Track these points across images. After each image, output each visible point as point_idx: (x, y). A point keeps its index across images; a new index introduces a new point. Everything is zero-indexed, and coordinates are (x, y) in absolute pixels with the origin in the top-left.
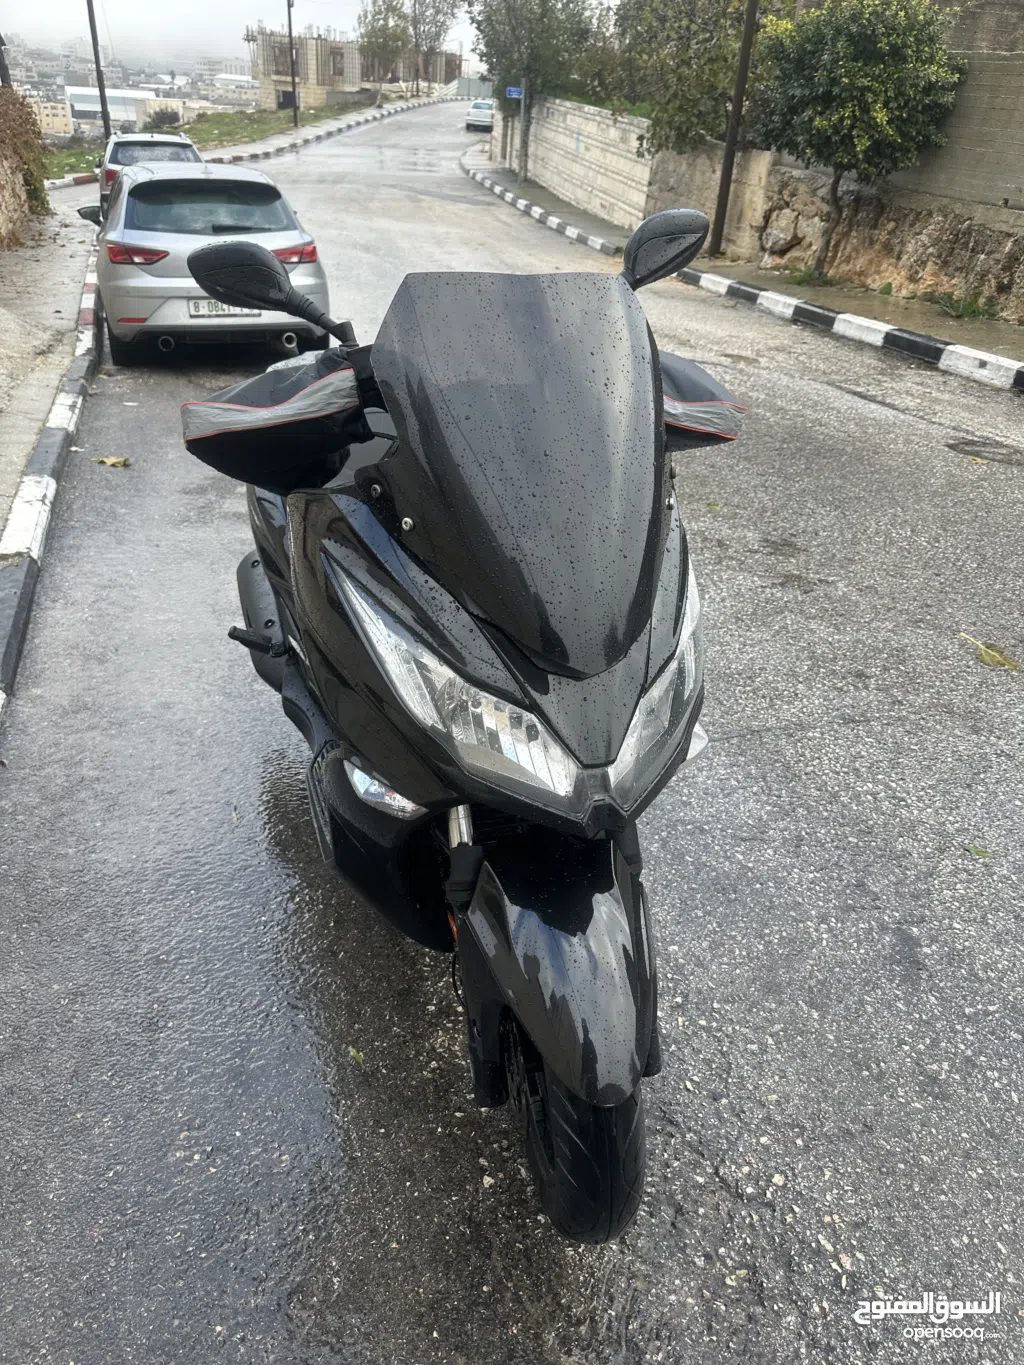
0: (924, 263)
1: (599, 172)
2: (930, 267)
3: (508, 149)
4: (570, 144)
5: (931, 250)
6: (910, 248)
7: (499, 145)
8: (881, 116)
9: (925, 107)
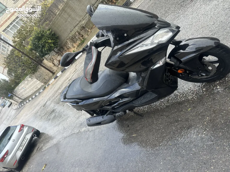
0: (73, 45)
1: (30, 87)
2: (74, 44)
3: (17, 101)
4: (23, 90)
5: (72, 43)
6: (70, 46)
7: (15, 102)
8: (50, 41)
9: (52, 36)
